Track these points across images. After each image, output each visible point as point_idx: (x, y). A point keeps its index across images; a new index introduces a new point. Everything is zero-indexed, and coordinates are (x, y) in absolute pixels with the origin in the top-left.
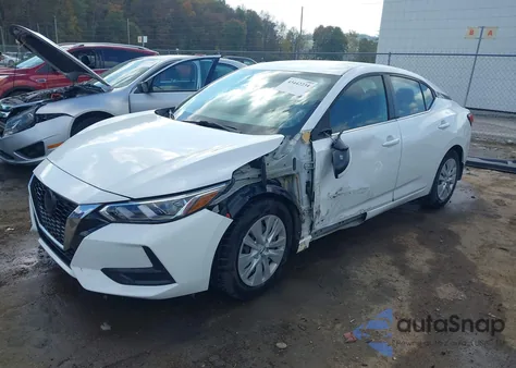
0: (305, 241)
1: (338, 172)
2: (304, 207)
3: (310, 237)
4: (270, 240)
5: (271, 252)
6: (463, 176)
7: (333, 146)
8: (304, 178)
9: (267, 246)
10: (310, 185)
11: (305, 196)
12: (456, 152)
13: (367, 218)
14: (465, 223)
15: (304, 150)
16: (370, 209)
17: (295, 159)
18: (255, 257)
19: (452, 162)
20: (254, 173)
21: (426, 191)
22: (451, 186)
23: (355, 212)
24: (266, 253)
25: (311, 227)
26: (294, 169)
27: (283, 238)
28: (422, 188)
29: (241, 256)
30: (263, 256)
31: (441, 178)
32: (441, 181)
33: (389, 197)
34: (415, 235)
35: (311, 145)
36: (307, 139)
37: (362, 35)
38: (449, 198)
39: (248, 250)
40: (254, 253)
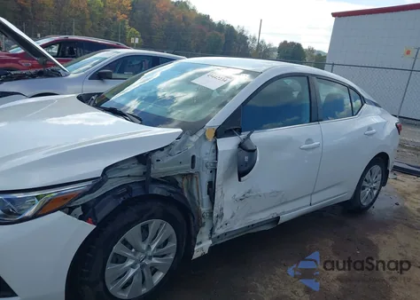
0: (203, 246)
1: (242, 174)
2: (204, 209)
3: (210, 242)
4: (153, 247)
5: (154, 260)
6: (389, 181)
7: (240, 146)
8: (205, 177)
9: (150, 253)
10: (211, 187)
11: (205, 197)
12: (382, 159)
13: (280, 222)
14: (386, 233)
15: (207, 148)
16: (284, 213)
17: (193, 157)
18: (133, 266)
19: (377, 168)
20: (138, 170)
21: (348, 196)
22: (375, 192)
23: (266, 215)
24: (147, 262)
25: (212, 231)
26: (193, 167)
27: (173, 245)
28: (344, 192)
29: (110, 267)
30: (143, 266)
31: (364, 184)
32: (364, 188)
33: (306, 201)
34: (331, 243)
35: (215, 142)
36: (210, 136)
37: (319, 51)
38: (372, 204)
39: (120, 259)
40: (130, 263)
